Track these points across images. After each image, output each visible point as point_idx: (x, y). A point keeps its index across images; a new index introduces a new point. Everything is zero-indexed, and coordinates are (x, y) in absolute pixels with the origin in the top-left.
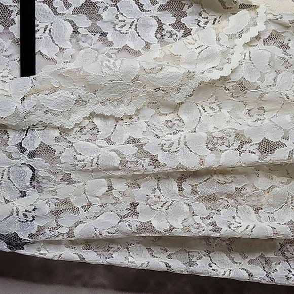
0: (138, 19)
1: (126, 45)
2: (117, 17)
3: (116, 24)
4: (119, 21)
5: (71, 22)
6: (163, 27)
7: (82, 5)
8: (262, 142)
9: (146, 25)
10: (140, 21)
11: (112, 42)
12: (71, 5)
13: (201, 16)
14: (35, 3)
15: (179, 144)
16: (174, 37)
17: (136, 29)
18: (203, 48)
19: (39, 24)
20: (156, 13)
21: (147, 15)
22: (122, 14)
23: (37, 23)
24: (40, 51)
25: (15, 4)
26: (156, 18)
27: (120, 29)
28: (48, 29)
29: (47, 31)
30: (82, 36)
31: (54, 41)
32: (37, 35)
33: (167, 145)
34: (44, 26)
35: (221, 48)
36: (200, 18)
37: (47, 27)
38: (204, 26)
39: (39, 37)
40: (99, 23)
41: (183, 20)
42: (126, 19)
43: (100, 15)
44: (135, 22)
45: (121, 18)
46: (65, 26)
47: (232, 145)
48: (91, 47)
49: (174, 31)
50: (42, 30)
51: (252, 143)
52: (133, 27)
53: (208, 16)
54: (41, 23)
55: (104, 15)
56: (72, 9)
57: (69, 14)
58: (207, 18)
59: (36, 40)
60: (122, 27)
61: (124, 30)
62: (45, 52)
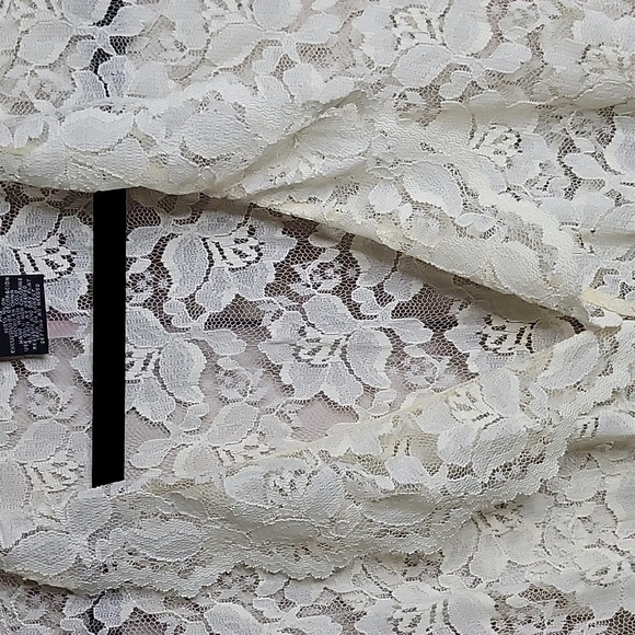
0: (349, 336)
1: (322, 392)
2: (302, 332)
3: (300, 347)
4: (307, 341)
5: (202, 344)
6: (405, 349)
7: (227, 308)
8: (616, 618)
9: (368, 349)
10: (354, 340)
11: (291, 386)
12: (202, 311)
13: (489, 323)
14: (124, 307)
15: (432, 621)
16: (428, 373)
17: (343, 356)
18: (489, 419)
19: (134, 350)
20: (389, 323)
21: (369, 327)
22: (313, 326)
23: (128, 348)
24: (134, 409)
25: (82, 311)
26: (389, 332)
27: (309, 357)
28: (153, 360)
29: (151, 366)
30: (226, 375)
31: (164, 387)
32: (129, 376)
33: (407, 621)
34: (144, 354)
35: (531, 424)
36: (488, 330)
37: (150, 356)
38: (495, 346)
39: (134, 378)
40: (263, 347)
41: (448, 335)
42: (321, 336)
43: (265, 328)
44: (342, 343)
45: (311, 333)
46: (189, 354)
47: (549, 623)
48: (245, 399)
49: (430, 359)
50: (139, 364)
51: (594, 621)
52: (338, 351)
53: (506, 324)
54: (137, 348)
55: (274, 329)
56: (204, 317)
57: (197, 329)
58: (503, 328)
59: (127, 385)
60: (314, 352)
61: (317, 359)
62: (144, 411)
